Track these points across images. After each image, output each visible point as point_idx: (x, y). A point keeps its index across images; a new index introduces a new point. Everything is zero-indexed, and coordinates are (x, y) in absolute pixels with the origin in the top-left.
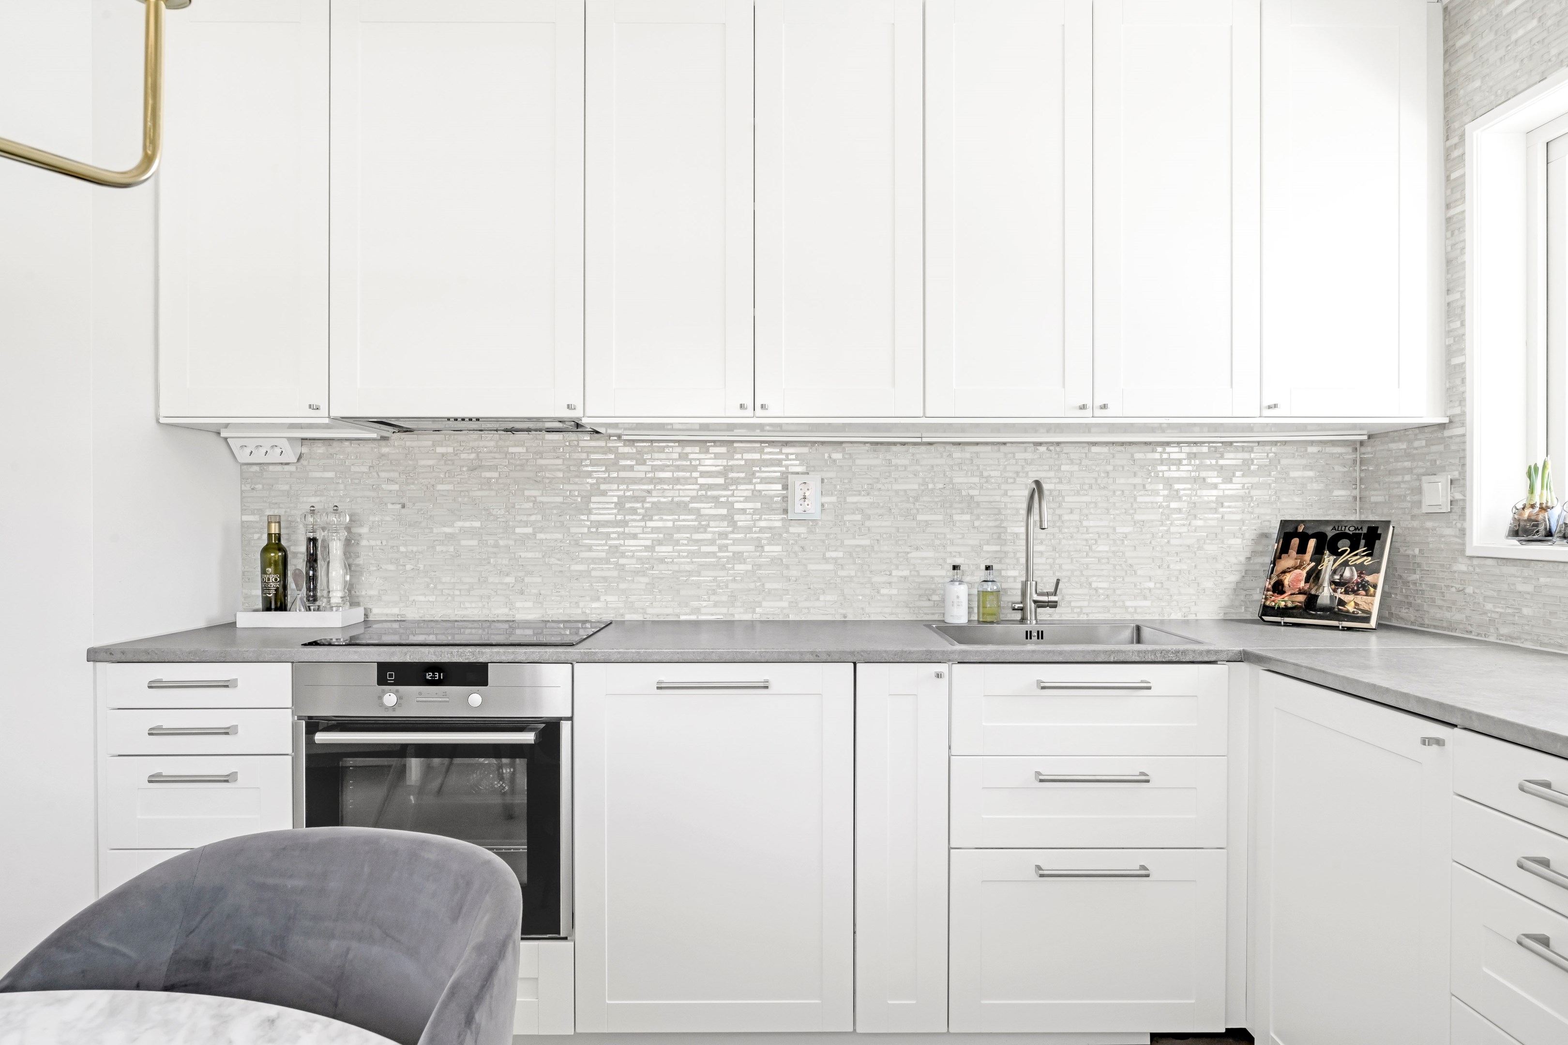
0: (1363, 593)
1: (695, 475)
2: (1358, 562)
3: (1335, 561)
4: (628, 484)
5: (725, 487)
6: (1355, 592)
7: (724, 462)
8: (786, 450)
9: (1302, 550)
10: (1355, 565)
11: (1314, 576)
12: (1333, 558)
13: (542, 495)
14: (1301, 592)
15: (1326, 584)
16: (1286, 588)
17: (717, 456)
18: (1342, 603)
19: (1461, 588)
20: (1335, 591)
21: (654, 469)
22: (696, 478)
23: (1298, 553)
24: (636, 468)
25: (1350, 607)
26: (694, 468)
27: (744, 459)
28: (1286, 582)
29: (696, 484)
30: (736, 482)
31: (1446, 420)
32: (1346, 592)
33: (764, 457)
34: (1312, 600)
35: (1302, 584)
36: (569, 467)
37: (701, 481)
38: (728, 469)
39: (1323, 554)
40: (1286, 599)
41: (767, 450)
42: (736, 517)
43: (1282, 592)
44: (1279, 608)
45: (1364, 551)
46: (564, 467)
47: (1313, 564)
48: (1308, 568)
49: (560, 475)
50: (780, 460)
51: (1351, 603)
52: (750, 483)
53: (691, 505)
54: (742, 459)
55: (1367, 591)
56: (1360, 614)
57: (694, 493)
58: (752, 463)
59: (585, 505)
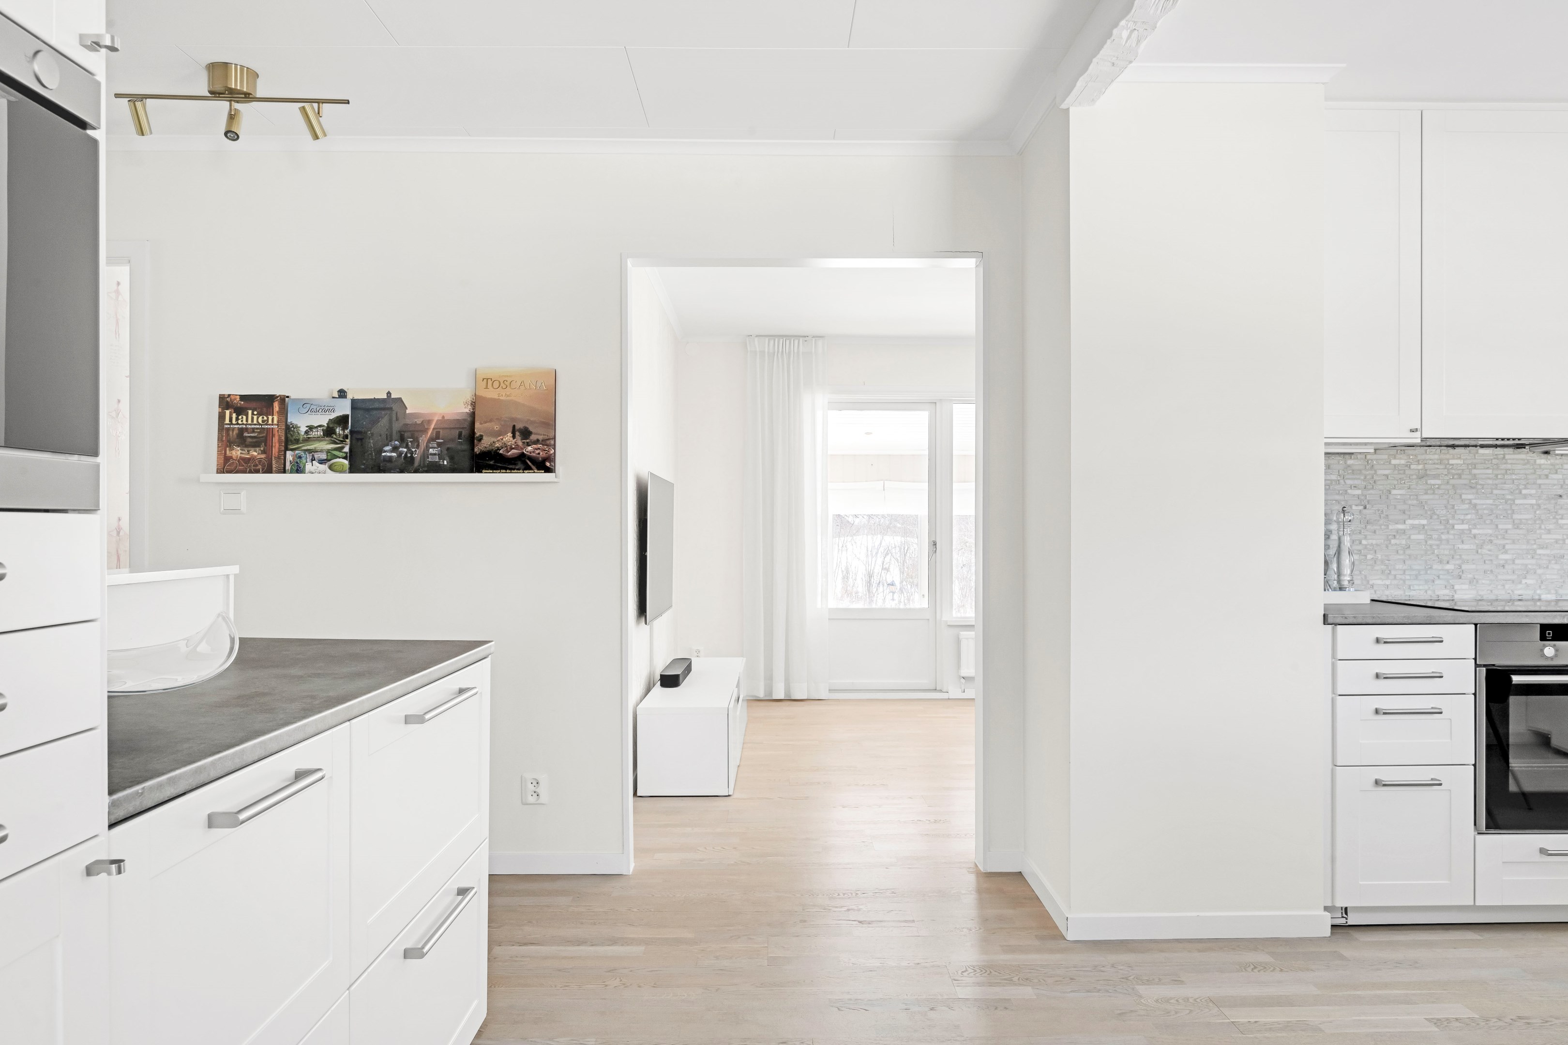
59: (1511, 506)
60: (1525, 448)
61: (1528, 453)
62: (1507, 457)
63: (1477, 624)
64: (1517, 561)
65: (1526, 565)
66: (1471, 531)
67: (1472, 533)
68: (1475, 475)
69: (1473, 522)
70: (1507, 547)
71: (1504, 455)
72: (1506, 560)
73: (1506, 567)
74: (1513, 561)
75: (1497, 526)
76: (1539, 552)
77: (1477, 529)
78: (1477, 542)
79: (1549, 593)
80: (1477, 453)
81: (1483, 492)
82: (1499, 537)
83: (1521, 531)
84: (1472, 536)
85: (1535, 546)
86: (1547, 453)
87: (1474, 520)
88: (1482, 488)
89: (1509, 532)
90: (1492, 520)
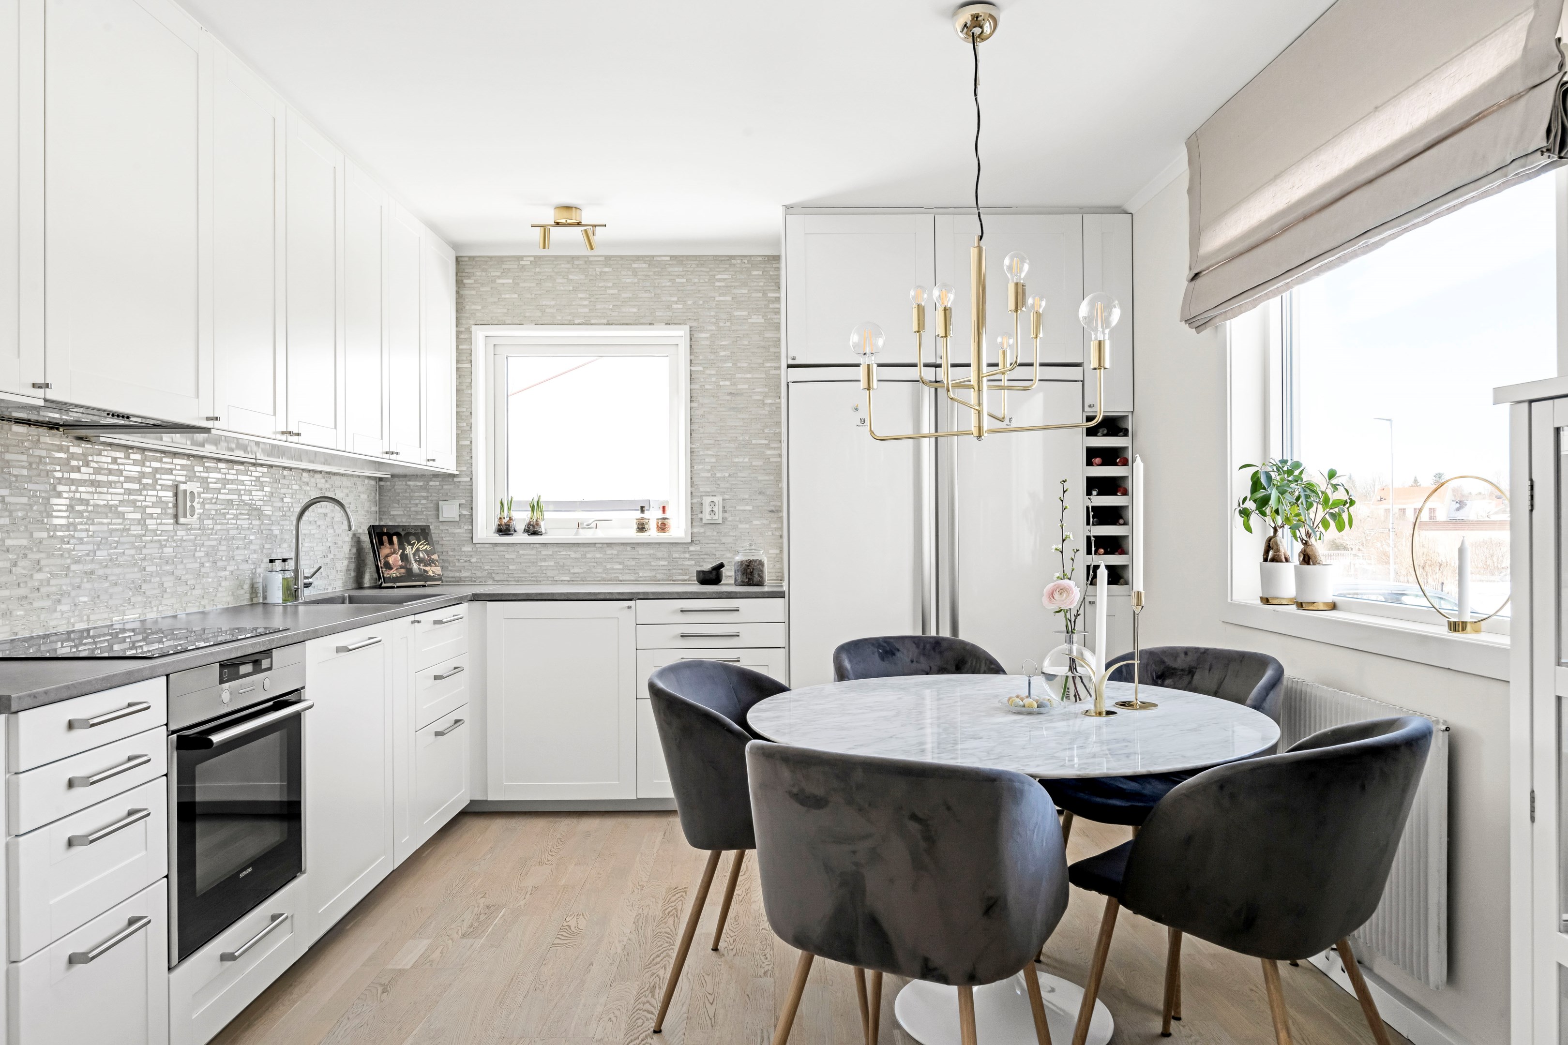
0: (434, 565)
1: (122, 479)
2: (424, 548)
3: (412, 548)
4: (77, 486)
5: (139, 492)
6: (430, 565)
7: (138, 469)
8: (176, 461)
9: (391, 542)
10: (423, 550)
11: (404, 557)
12: (410, 547)
13: (11, 495)
14: (401, 567)
15: (413, 562)
16: (392, 566)
17: (135, 463)
18: (426, 571)
19: (468, 559)
20: (419, 565)
21: (97, 471)
22: (122, 483)
23: (390, 545)
24: (83, 469)
25: (431, 573)
26: (120, 473)
27: (152, 467)
28: (391, 562)
29: (122, 488)
30: (145, 487)
31: (458, 473)
32: (425, 565)
33: (164, 466)
34: (409, 571)
35: (400, 563)
36: (31, 464)
37: (126, 486)
38: (143, 475)
39: (404, 545)
40: (395, 572)
41: (165, 460)
42: (148, 522)
43: (391, 568)
44: (393, 577)
45: (424, 542)
46: (26, 464)
47: (401, 551)
48: (399, 553)
49: (25, 472)
50: (172, 470)
51: (432, 570)
52: (155, 489)
53: (120, 509)
54: (150, 467)
55: (435, 564)
56: (437, 577)
57: (120, 498)
58: (156, 470)
59: (46, 506)
60: (58, 429)
61: (61, 436)
62: (42, 439)
63: (169, 674)
64: (52, 582)
65: (61, 585)
66: (4, 541)
67: (6, 545)
68: (8, 461)
69: (6, 529)
70: (42, 563)
71: (39, 436)
72: (41, 581)
73: (42, 590)
74: (48, 581)
75: (31, 534)
76: (73, 567)
77: (11, 538)
78: (10, 556)
79: (82, 621)
80: (10, 430)
81: (17, 487)
82: (35, 550)
83: (56, 541)
84: (5, 549)
85: (69, 561)
86: (80, 438)
87: (7, 525)
88: (16, 481)
89: (44, 542)
90: (26, 527)
